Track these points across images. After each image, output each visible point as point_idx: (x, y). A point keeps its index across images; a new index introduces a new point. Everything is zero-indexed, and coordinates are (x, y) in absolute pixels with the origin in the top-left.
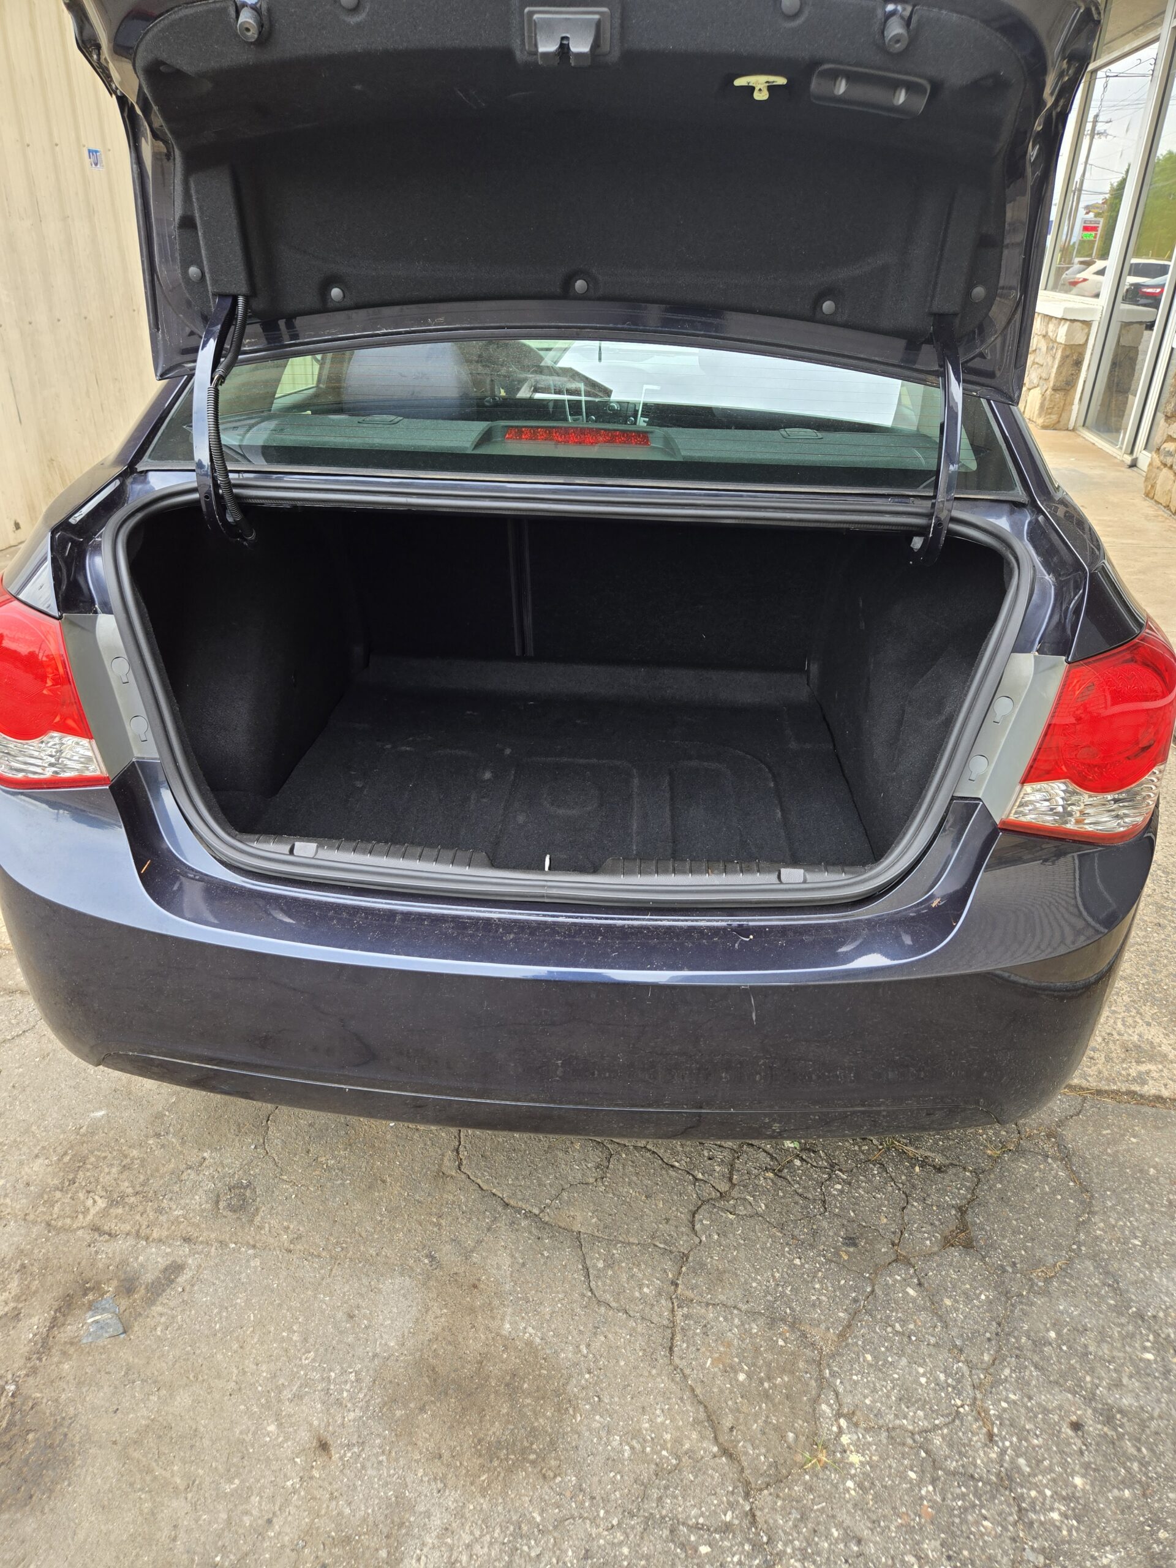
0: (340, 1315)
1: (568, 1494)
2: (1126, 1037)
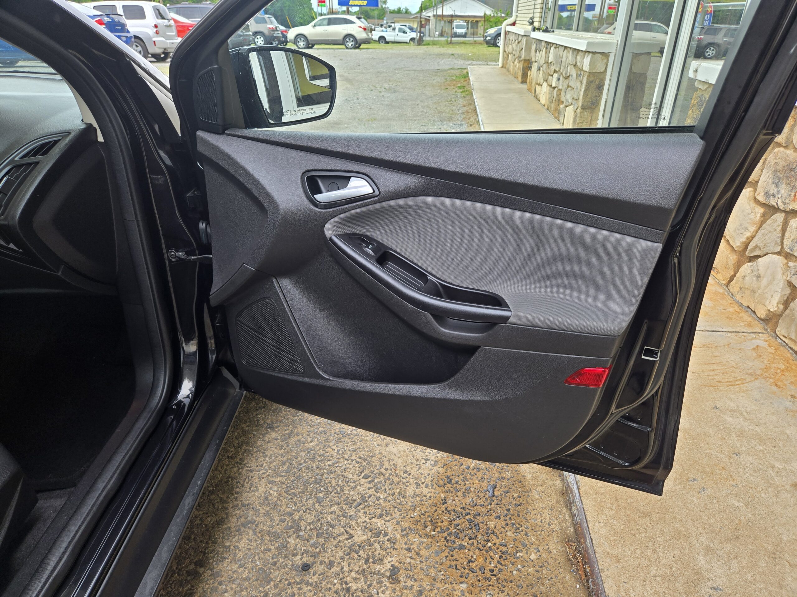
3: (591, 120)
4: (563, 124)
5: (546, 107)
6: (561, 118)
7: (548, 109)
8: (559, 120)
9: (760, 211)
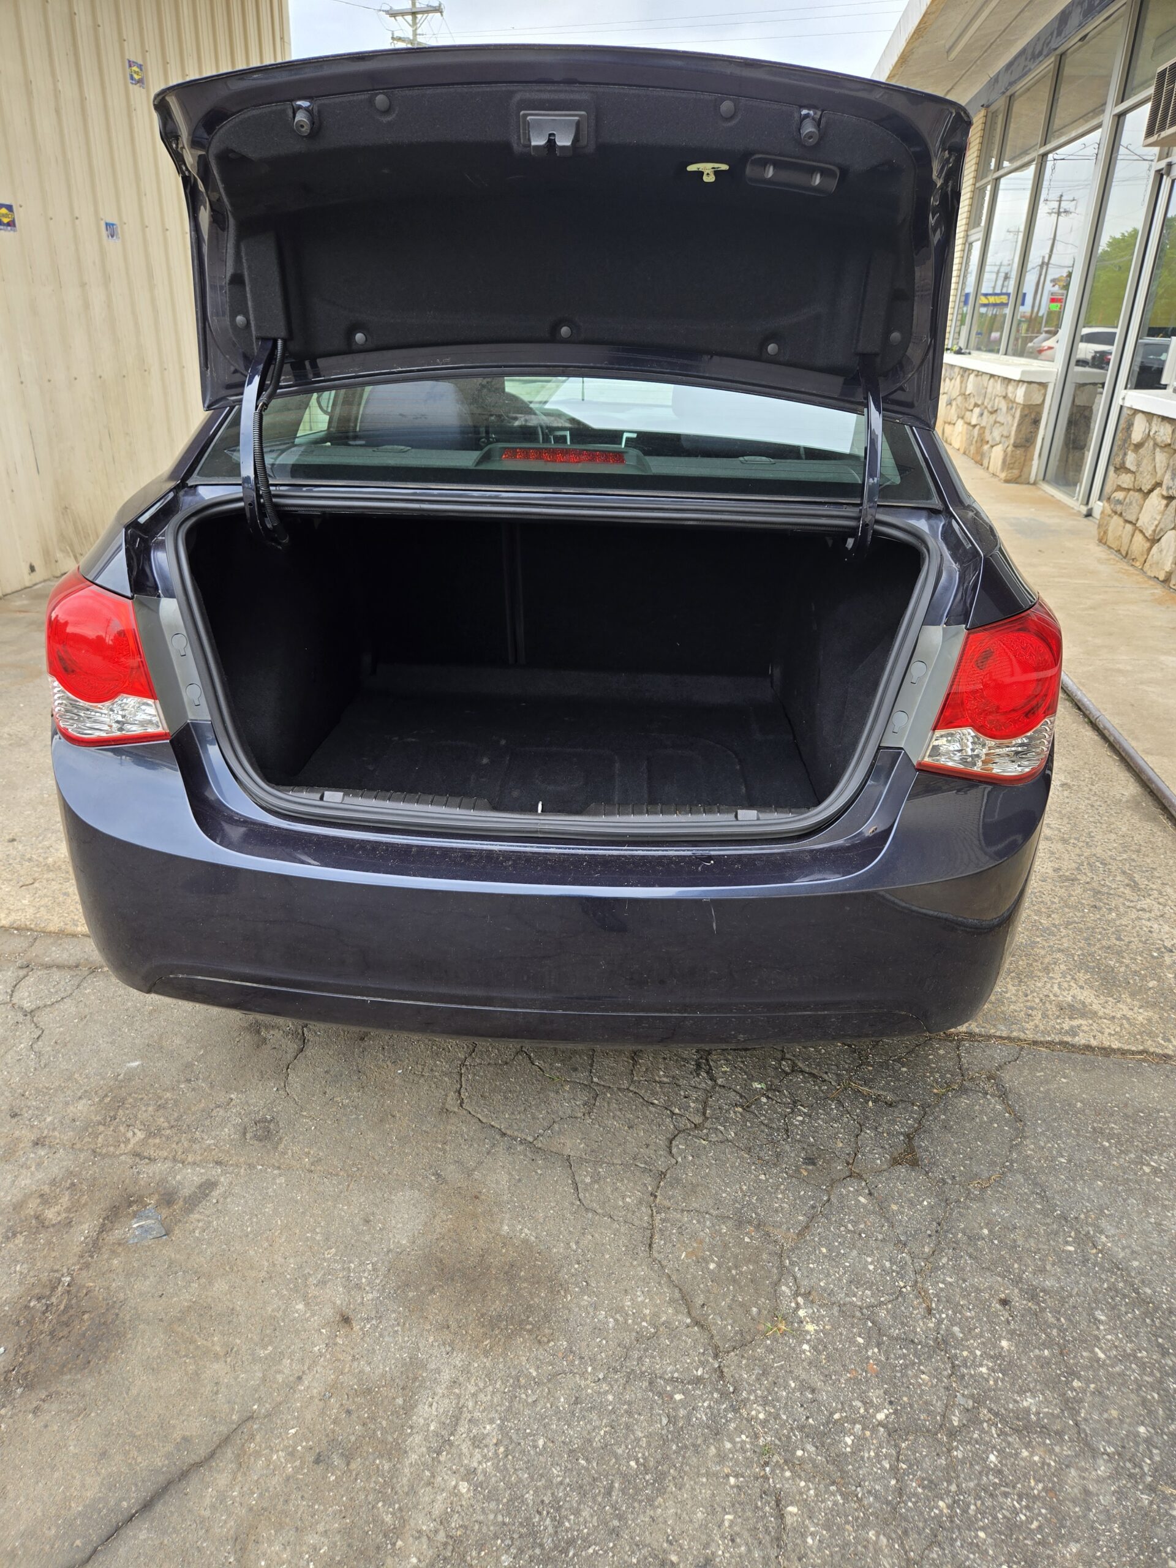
0: (357, 1220)
1: (560, 1355)
2: (1061, 998)
3: (1025, 460)
4: (988, 468)
5: (962, 451)
6: (985, 463)
7: (964, 453)
8: (982, 465)
9: (1164, 502)
